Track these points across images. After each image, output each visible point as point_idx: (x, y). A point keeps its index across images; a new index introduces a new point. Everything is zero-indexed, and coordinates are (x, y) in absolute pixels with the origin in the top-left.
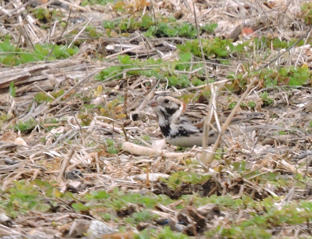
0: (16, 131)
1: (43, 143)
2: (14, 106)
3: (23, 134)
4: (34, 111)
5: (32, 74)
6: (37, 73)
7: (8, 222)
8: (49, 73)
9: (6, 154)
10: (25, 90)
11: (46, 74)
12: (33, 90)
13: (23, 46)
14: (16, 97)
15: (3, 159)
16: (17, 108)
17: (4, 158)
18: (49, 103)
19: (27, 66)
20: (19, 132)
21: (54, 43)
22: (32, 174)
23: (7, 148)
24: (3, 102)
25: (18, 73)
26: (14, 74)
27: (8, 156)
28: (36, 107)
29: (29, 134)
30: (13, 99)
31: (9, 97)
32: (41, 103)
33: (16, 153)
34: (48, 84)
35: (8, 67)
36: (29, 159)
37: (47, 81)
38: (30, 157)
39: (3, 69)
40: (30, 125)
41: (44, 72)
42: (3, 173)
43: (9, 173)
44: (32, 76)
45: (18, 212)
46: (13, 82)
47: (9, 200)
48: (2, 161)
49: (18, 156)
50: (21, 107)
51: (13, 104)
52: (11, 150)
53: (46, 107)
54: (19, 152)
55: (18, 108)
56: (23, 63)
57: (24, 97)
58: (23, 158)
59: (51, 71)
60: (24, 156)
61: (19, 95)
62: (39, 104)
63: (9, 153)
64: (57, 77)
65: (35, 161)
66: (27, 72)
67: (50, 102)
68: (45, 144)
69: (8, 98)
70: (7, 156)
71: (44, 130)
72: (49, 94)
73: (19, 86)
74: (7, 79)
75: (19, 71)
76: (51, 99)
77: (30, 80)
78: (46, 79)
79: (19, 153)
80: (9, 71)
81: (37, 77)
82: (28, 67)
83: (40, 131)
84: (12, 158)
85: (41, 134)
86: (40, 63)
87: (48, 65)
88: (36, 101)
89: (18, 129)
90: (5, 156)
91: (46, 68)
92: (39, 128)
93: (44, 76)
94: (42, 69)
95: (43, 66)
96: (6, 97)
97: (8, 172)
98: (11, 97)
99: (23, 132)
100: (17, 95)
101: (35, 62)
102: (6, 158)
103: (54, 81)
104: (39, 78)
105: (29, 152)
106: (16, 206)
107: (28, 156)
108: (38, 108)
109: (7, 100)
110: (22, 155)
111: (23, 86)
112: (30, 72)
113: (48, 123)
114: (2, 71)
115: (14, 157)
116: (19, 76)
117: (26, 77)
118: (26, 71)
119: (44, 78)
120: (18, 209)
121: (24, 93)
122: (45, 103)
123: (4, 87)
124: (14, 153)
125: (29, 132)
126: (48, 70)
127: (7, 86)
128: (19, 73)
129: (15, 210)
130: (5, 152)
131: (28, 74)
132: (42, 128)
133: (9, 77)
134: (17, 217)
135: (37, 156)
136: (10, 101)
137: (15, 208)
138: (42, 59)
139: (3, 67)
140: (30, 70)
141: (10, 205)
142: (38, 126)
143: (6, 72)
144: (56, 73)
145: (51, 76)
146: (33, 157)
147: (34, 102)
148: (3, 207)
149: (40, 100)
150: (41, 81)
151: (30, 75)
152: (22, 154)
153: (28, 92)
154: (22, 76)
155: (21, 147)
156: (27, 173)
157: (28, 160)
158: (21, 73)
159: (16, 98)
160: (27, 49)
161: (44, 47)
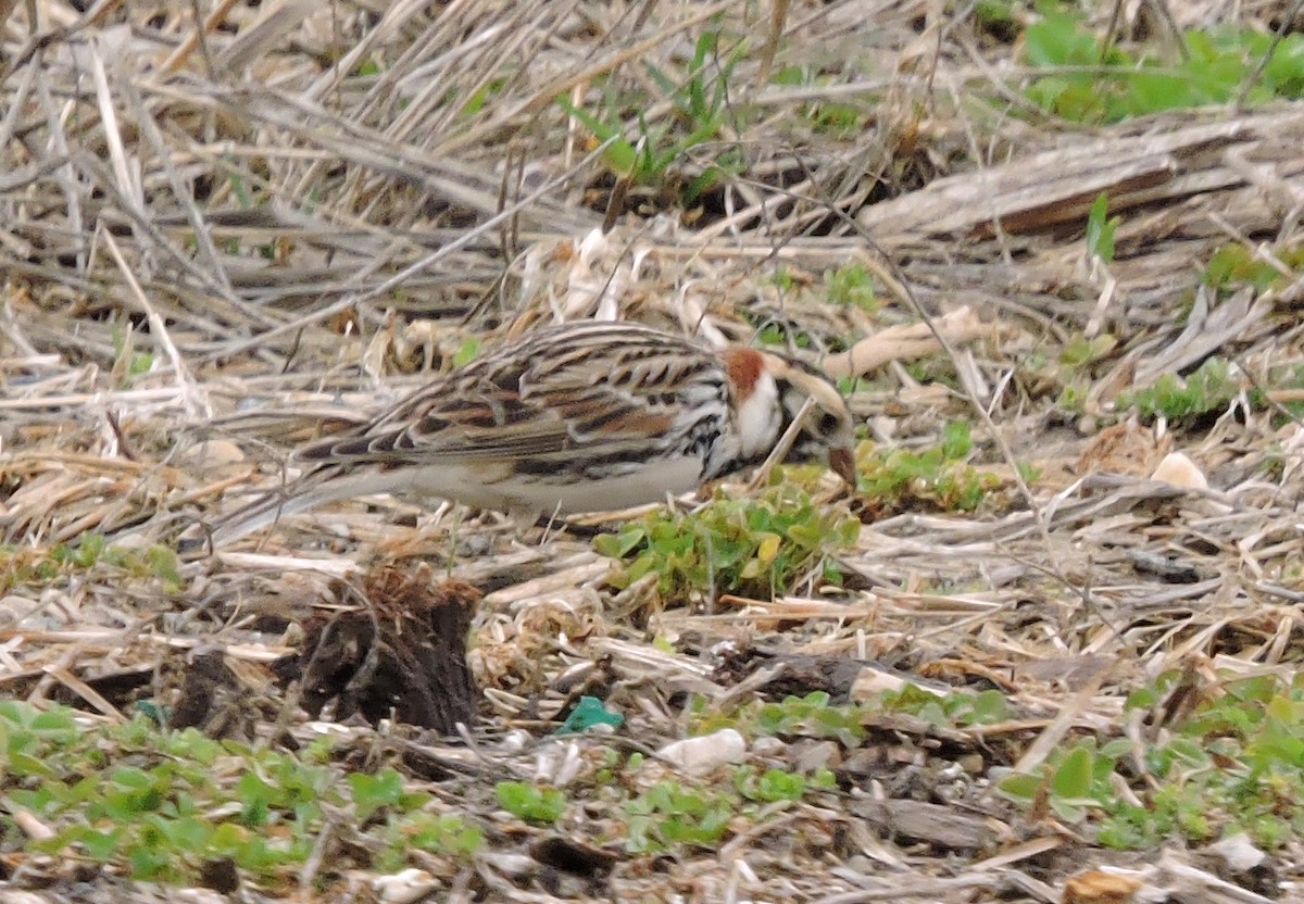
0: (1149, 421)
1: (1271, 476)
2: (1113, 302)
3: (1177, 433)
4: (1203, 326)
5: (1185, 163)
6: (1206, 157)
7: (1259, 871)
8: (1255, 159)
9: (1134, 530)
10: (1154, 230)
11: (1243, 164)
12: (1186, 231)
13: (1129, 36)
14: (1115, 259)
15: (1123, 554)
16: (1127, 309)
17: (1126, 546)
18: (1268, 294)
19: (1156, 128)
20: (1162, 423)
21: (1260, 26)
22: (1270, 627)
23: (1140, 505)
24: (1064, 284)
25: (1120, 160)
26: (1108, 162)
27: (1146, 538)
28: (1210, 310)
29: (1206, 434)
30: (1105, 271)
31: (1088, 262)
32: (1232, 293)
33: (1179, 529)
34: (1252, 205)
35: (1078, 130)
36: (1237, 554)
37: (1246, 193)
38: (1243, 546)
39: (1060, 138)
40: (1206, 395)
41: (1234, 153)
42: (1143, 623)
43: (1171, 622)
44: (1182, 172)
45: (1288, 825)
46: (1103, 195)
47: (1243, 771)
48: (1123, 561)
49: (1189, 541)
50: (1144, 307)
51: (1108, 290)
52: (1155, 512)
53: (1257, 311)
54: (1193, 522)
55: (1133, 313)
56: (1139, 112)
57: (1151, 262)
58: (1210, 550)
59: (1260, 149)
60: (1217, 542)
61: (1131, 251)
62: (1222, 295)
63: (1147, 525)
64: (1288, 176)
65: (1263, 561)
66: (1160, 154)
67: (1276, 290)
68: (1277, 479)
69: (1081, 263)
70: (1141, 540)
71: (1268, 415)
72: (1263, 251)
73: (1129, 212)
74: (1075, 181)
75: (1125, 150)
76: (1276, 274)
77: (1176, 187)
78: (1243, 184)
79: (1194, 528)
80: (1088, 150)
81: (1204, 174)
82: (1163, 132)
83: (1249, 420)
84: (1162, 549)
85: (1255, 435)
86: (1213, 115)
87: (1249, 123)
88: (1210, 283)
89: (1158, 412)
90: (1129, 539)
91: (1242, 137)
92: (1247, 409)
93: (1236, 171)
94: (1225, 142)
95: (1231, 129)
96: (1073, 262)
97: (1165, 615)
98: (1096, 259)
99: (1176, 423)
100: (1121, 253)
101: (1189, 110)
102: (1135, 545)
103: (1280, 193)
104: (1213, 179)
105: (1235, 522)
106: (1278, 798)
107: (1234, 542)
108: (1221, 313)
109: (1080, 274)
110: (1207, 537)
111: (1143, 212)
112: (1177, 153)
113: (1282, 387)
114: (1054, 148)
115: (1172, 545)
116: (1128, 172)
117: (1157, 177)
118: (1156, 148)
119: (1235, 179)
120: (1289, 810)
121: (1148, 244)
122: (1249, 291)
123: (1063, 215)
124: (1168, 524)
125: (1204, 423)
126: (1251, 147)
127: (1077, 211)
128: (1127, 157)
129: (1276, 812)
130: (1130, 519)
131: (1164, 163)
132: (1259, 409)
133: (1088, 173)
134: (1283, 847)
135: (1268, 541)
136: (1093, 278)
137: (1272, 805)
138: (1221, 98)
139: (1059, 130)
140: (1173, 146)
141: (1248, 791)
142: (1243, 398)
143: (1073, 152)
144: (1286, 159)
145: (1264, 174)
146: (1254, 548)
147: (1202, 289)
148: (1221, 800)
149: (1226, 279)
150: (1223, 195)
151: (1174, 166)
152: (1206, 531)
153: (1167, 238)
154: (1142, 171)
155: (1199, 502)
156: (1247, 625)
157: (1233, 560)
158: (1138, 160)
159: (1118, 266)
160: (1151, 50)
161: (1224, 42)
